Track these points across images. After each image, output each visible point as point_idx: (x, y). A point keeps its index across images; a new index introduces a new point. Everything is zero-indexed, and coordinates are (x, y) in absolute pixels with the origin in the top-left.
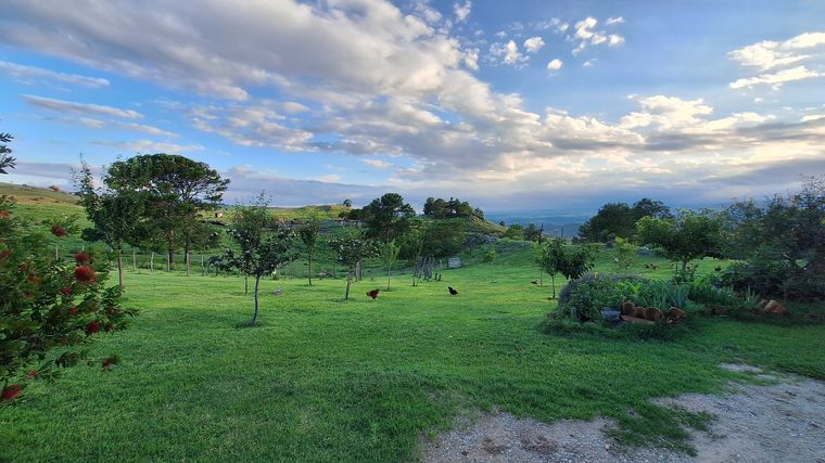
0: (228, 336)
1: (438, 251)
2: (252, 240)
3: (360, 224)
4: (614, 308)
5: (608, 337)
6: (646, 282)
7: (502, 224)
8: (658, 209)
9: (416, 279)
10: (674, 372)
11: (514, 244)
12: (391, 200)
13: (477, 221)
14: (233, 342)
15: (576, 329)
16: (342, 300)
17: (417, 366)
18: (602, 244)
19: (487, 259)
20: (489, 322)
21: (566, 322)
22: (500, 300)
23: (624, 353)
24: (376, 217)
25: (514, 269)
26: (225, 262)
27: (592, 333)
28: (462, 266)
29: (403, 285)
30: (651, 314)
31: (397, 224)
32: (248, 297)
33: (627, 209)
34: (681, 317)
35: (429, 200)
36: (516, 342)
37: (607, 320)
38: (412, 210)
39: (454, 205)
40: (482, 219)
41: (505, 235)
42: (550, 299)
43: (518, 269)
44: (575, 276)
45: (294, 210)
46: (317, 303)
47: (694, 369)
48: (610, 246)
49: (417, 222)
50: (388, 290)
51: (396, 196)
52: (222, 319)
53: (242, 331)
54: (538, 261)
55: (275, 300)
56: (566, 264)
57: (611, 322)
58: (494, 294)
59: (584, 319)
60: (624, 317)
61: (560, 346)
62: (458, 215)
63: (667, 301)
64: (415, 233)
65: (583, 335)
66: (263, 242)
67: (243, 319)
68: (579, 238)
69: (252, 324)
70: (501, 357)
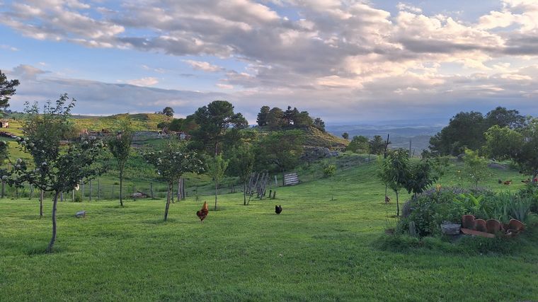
0: (19, 264)
1: (273, 166)
2: (49, 151)
3: (183, 136)
4: (454, 221)
5: (447, 252)
6: (490, 194)
7: (345, 136)
8: (514, 119)
9: (247, 198)
10: (507, 283)
11: (357, 158)
12: (220, 109)
13: (318, 133)
14: (25, 270)
15: (415, 244)
16: (159, 222)
17: (241, 285)
18: (452, 157)
19: (327, 175)
20: (324, 240)
21: (404, 237)
22: (338, 218)
23: (462, 266)
24: (203, 129)
25: (358, 186)
26: (15, 176)
27: (430, 248)
28: (300, 183)
29: (232, 204)
30: (491, 226)
31: (227, 136)
32: (43, 221)
33: (481, 119)
34: (522, 229)
35: (264, 109)
36: (351, 259)
37: (446, 234)
38: (243, 121)
39: (291, 114)
40: (323, 131)
41: (347, 149)
42: (393, 217)
43: (362, 186)
44: (418, 190)
45: (101, 118)
46: (130, 226)
47: (528, 279)
48: (460, 159)
49: (251, 135)
50: (216, 209)
51: (226, 104)
52: (11, 246)
53: (36, 258)
54: (380, 175)
55: (77, 223)
56: (408, 176)
57: (451, 236)
58: (333, 212)
59: (424, 234)
60: (464, 231)
61: (395, 261)
62: (296, 126)
63: (509, 214)
64: (247, 146)
65: (421, 250)
66: (62, 153)
67: (37, 245)
68: (430, 151)
69: (49, 250)
70: (333, 273)
